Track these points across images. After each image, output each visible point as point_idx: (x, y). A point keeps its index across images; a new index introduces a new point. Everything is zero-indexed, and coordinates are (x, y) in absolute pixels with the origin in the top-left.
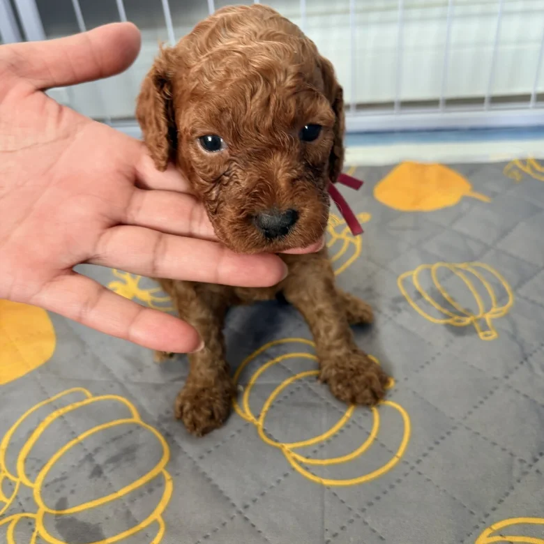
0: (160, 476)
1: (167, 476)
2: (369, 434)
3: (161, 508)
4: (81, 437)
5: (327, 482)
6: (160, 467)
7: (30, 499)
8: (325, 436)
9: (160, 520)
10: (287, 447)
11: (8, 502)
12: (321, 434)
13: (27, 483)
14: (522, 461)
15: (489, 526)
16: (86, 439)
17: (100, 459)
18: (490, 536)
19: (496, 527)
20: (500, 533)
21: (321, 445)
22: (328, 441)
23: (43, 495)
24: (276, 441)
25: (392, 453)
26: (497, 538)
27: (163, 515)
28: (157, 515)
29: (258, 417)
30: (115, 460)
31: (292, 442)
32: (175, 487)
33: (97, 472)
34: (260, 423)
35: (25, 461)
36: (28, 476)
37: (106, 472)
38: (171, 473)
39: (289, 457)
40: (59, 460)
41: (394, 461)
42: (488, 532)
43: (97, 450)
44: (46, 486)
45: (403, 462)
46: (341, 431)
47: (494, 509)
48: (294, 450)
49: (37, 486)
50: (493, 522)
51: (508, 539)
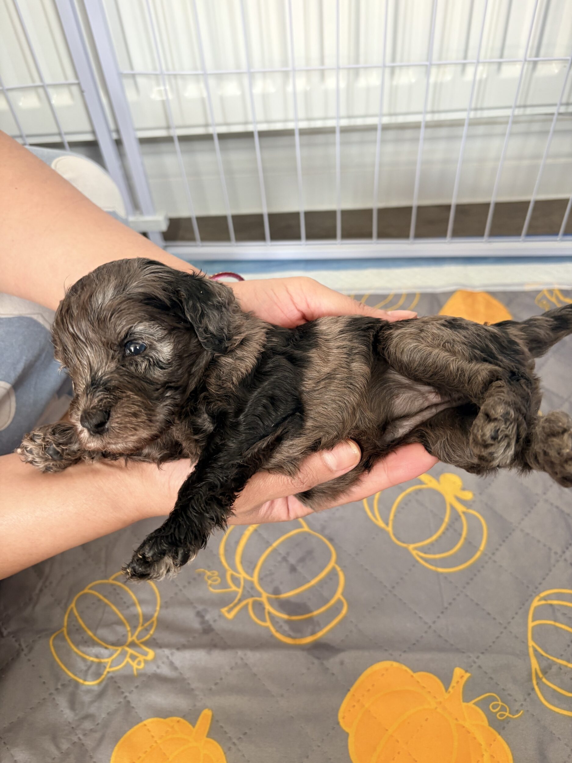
0: (334, 569)
1: (338, 569)
2: (460, 535)
3: (340, 590)
4: (275, 545)
5: (440, 570)
6: (332, 564)
7: (253, 588)
8: (434, 537)
9: (342, 598)
10: (411, 547)
11: (240, 591)
12: (431, 536)
13: (248, 578)
14: (556, 553)
15: (538, 595)
16: (278, 546)
17: (292, 560)
18: (540, 600)
19: (543, 595)
20: (545, 599)
21: (432, 544)
22: (437, 541)
23: (261, 585)
24: (404, 542)
25: (476, 549)
26: (543, 602)
27: (343, 594)
28: (339, 595)
29: (387, 524)
30: (302, 560)
31: (414, 542)
32: (346, 576)
33: (293, 569)
34: (390, 529)
35: (242, 563)
36: (247, 573)
37: (299, 568)
38: (340, 566)
39: (414, 553)
40: (265, 561)
41: (478, 554)
42: (537, 598)
43: (288, 554)
44: (261, 579)
45: (484, 554)
46: (444, 533)
47: (540, 584)
48: (416, 549)
49: (255, 579)
50: (540, 592)
51: (550, 602)
